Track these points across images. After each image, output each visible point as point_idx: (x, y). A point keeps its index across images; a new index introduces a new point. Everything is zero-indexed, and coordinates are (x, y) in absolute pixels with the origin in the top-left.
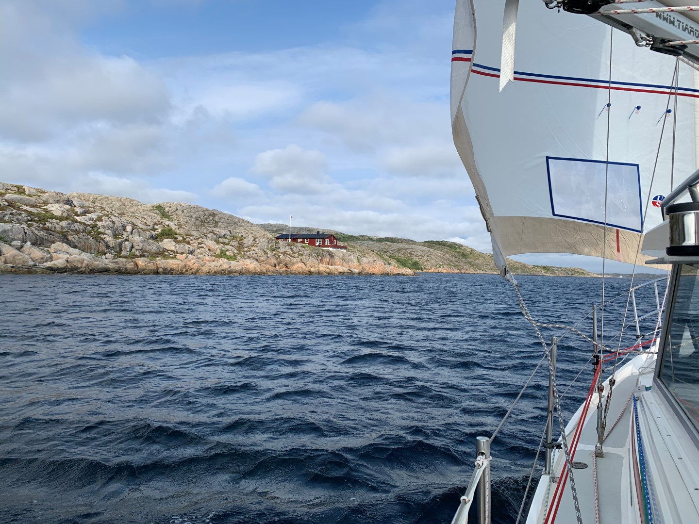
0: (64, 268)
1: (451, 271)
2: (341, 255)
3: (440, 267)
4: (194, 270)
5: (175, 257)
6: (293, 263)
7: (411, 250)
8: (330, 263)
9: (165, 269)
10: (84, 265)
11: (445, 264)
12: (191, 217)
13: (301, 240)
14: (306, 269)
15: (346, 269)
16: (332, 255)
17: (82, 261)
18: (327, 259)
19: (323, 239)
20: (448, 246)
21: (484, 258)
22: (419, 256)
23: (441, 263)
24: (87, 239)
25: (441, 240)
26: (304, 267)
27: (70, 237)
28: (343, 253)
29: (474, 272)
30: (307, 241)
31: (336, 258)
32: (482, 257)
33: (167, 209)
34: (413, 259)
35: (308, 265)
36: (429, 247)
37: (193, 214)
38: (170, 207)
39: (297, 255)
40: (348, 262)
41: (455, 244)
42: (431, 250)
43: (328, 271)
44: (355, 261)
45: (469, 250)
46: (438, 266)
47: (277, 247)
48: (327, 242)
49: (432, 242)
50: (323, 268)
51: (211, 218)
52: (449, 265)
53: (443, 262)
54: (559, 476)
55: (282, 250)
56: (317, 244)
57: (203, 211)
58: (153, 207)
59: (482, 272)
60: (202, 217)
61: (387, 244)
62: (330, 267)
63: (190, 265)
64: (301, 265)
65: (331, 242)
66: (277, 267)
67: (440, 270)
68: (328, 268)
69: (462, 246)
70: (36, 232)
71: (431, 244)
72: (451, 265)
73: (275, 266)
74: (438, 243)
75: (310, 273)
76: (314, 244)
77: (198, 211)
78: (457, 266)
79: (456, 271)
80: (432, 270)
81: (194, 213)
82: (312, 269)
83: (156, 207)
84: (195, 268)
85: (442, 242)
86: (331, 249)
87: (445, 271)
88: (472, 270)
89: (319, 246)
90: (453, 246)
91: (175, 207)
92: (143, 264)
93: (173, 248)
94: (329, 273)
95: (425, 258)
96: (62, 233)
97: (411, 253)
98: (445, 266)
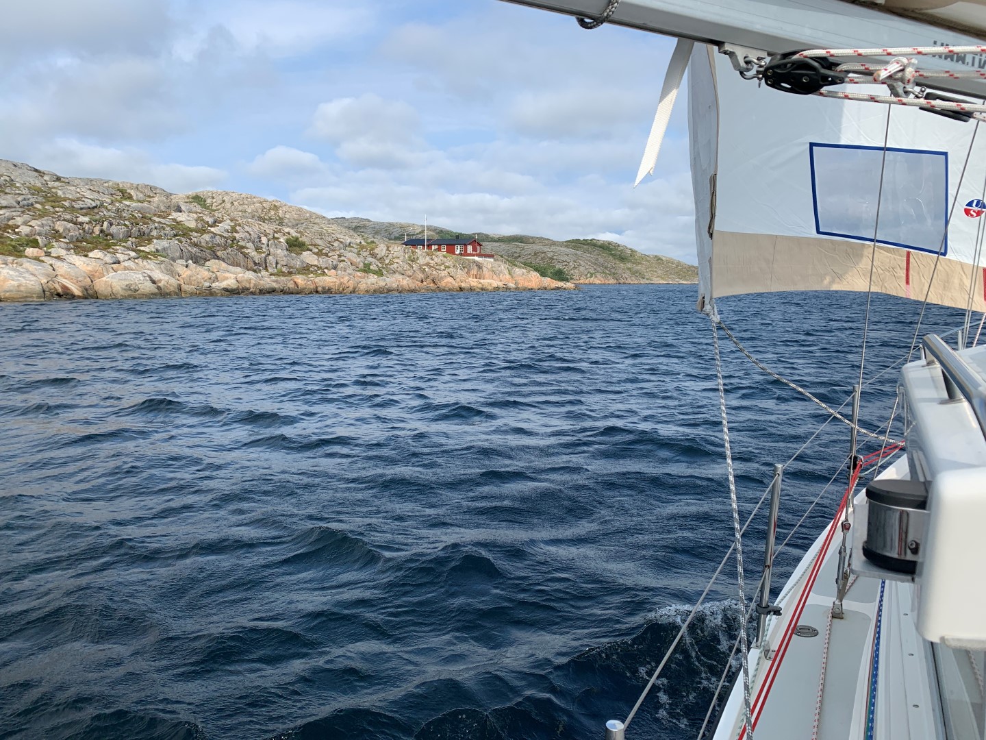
0: (237, 289)
1: (607, 282)
2: (490, 266)
3: (591, 277)
4: (351, 289)
5: (324, 274)
6: (442, 278)
7: (552, 254)
8: (478, 276)
9: (323, 288)
10: (252, 285)
11: (598, 272)
12: (245, 212)
13: (436, 247)
14: (456, 285)
15: (500, 284)
16: (479, 267)
17: (249, 281)
18: (474, 271)
19: (465, 245)
20: (600, 247)
21: (649, 261)
22: (563, 261)
23: (592, 271)
24: (236, 254)
25: (590, 238)
26: (454, 282)
27: (219, 253)
28: (490, 262)
29: (636, 282)
30: (444, 248)
31: (485, 269)
32: (647, 261)
33: (209, 201)
34: (555, 266)
35: (458, 280)
36: (574, 248)
37: (246, 207)
38: (213, 198)
39: (443, 267)
40: (499, 274)
41: (610, 243)
42: (579, 253)
43: (480, 286)
44: (506, 272)
45: (629, 252)
46: (589, 275)
47: (416, 257)
48: (470, 249)
49: (577, 241)
50: (473, 282)
51: (272, 212)
52: (604, 273)
53: (595, 269)
54: (776, 649)
55: (422, 261)
56: (458, 252)
57: (261, 203)
58: (188, 198)
59: (647, 282)
60: (260, 211)
61: (518, 246)
62: (482, 281)
63: (345, 282)
64: (450, 279)
65: (475, 250)
66: (425, 283)
67: (592, 280)
68: (480, 283)
69: (619, 246)
70: (190, 249)
71: (576, 244)
72: (605, 273)
73: (422, 282)
74: (585, 242)
75: (461, 289)
76: (453, 252)
77: (254, 203)
78: (614, 274)
79: (612, 281)
80: (581, 281)
81: (249, 205)
82: (463, 285)
83: (193, 198)
84: (352, 286)
85: (591, 240)
86: (476, 258)
87: (598, 282)
88: (633, 278)
89: (461, 254)
90: (606, 248)
91: (220, 197)
92: (303, 283)
93: (316, 263)
94: (482, 289)
95: (571, 264)
96: (210, 248)
97: (552, 259)
98: (598, 275)
